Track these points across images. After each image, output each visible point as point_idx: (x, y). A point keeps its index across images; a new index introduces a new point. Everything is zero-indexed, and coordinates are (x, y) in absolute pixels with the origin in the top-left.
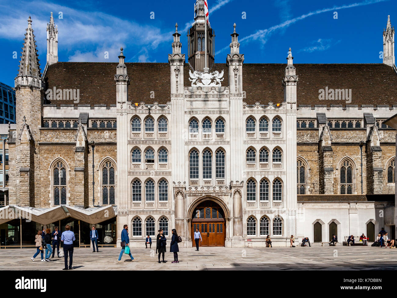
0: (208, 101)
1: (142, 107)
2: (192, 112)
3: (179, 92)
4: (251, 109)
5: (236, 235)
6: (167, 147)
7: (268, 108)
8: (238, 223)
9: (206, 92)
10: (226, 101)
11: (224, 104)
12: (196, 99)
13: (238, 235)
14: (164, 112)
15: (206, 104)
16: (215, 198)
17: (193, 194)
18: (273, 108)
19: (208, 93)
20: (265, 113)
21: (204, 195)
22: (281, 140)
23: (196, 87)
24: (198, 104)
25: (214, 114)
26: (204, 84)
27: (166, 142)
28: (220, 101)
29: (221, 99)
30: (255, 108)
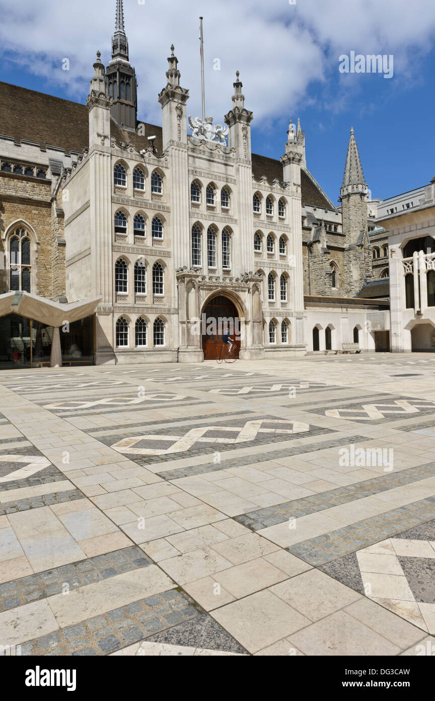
0: (213, 161)
1: (131, 149)
2: (196, 172)
3: (181, 141)
4: (258, 183)
5: (255, 344)
6: (165, 215)
7: (274, 186)
8: (256, 327)
9: (211, 150)
10: (233, 166)
11: (231, 171)
12: (199, 156)
13: (257, 343)
14: (160, 164)
15: (210, 166)
16: (230, 294)
17: (207, 286)
18: (279, 187)
19: (212, 151)
20: (272, 192)
21: (220, 288)
22: (287, 227)
23: (200, 139)
24: (201, 164)
25: (220, 180)
26: (206, 138)
27: (163, 207)
28: (226, 165)
29: (228, 163)
30: (262, 183)
